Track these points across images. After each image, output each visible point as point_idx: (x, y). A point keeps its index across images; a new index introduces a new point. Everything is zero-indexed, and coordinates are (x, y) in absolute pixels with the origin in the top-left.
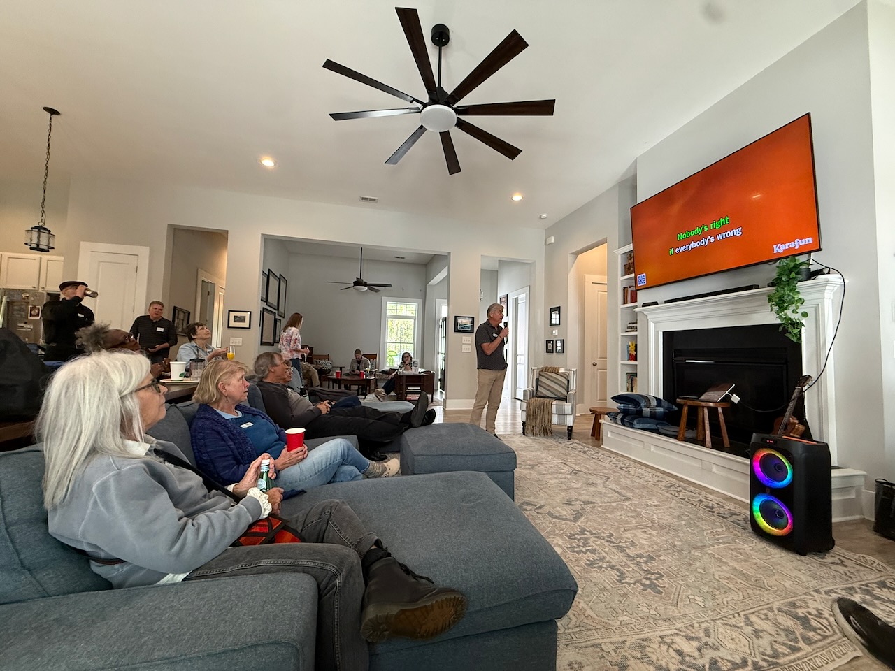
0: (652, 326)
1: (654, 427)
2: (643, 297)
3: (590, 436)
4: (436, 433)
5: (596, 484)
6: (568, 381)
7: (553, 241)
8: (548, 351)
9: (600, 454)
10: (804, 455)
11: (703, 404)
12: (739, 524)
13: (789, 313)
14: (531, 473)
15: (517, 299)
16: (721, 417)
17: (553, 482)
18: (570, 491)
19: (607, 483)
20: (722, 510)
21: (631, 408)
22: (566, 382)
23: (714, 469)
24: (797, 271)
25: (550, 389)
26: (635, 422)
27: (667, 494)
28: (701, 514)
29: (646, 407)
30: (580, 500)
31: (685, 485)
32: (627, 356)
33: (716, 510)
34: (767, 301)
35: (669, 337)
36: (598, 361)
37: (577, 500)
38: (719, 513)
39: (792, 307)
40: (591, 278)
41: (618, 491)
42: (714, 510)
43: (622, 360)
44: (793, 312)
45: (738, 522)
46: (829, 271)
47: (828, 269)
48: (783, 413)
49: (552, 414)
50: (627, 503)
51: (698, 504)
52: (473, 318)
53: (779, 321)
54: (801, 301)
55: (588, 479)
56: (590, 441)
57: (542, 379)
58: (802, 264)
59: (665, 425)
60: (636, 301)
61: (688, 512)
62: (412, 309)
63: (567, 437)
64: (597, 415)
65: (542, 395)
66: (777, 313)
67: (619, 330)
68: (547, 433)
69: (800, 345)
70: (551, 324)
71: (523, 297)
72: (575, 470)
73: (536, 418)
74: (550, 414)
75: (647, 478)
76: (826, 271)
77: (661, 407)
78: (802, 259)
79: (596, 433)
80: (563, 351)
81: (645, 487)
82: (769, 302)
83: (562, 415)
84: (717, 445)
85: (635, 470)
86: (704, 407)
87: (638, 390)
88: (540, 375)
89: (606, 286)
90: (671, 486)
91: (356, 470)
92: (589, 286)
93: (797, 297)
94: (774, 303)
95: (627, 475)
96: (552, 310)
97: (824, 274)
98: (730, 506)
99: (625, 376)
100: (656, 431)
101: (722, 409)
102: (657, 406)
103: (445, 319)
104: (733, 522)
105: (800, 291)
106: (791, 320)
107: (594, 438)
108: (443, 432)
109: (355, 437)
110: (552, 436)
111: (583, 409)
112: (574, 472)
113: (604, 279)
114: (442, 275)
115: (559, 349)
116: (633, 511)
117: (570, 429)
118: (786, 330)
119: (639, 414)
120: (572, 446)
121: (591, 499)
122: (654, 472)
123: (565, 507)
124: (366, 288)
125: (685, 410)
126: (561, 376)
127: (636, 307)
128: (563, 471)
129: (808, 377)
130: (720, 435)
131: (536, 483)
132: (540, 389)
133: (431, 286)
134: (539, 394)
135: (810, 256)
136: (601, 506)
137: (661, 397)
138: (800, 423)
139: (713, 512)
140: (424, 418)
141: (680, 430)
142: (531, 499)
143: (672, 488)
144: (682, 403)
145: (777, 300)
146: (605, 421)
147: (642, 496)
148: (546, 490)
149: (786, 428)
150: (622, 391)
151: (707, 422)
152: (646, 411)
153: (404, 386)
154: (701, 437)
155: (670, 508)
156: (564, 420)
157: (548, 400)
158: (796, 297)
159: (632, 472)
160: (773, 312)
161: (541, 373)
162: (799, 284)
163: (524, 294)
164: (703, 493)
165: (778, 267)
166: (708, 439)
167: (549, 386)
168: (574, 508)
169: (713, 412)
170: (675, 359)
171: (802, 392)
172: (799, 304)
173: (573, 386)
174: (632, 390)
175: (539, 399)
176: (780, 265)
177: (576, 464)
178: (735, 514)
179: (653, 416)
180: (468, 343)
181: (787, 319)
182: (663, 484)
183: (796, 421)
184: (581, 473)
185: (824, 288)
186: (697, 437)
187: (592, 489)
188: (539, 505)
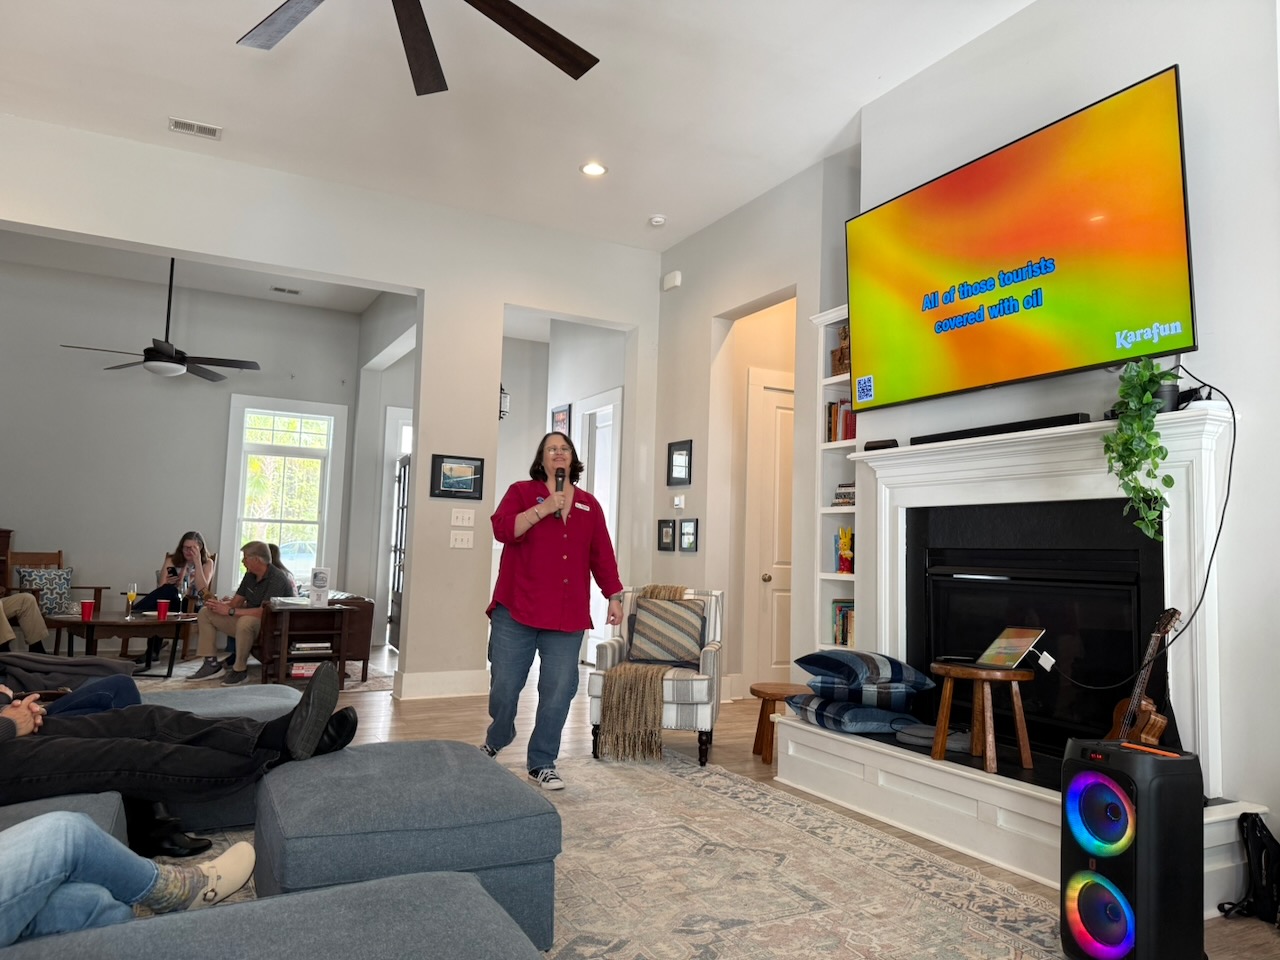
0: (884, 494)
1: (886, 728)
2: (869, 428)
3: (751, 755)
4: (353, 775)
5: (753, 875)
6: (704, 620)
7: (678, 281)
8: (662, 547)
9: (769, 798)
10: (1155, 783)
11: (984, 674)
12: (1041, 942)
13: (1140, 477)
14: (602, 860)
15: (592, 417)
16: (1017, 701)
17: (652, 878)
18: (694, 897)
19: (780, 869)
20: (1011, 914)
21: (839, 684)
22: (698, 623)
23: (1001, 820)
24: (1154, 390)
25: (659, 639)
26: (846, 718)
27: (906, 886)
28: (970, 926)
29: (870, 681)
30: (713, 920)
31: (944, 861)
32: (833, 561)
33: (1000, 914)
34: (1103, 450)
35: (921, 520)
36: (773, 570)
37: (705, 919)
38: (1006, 921)
39: (1146, 465)
40: (761, 376)
41: (803, 887)
42: (996, 913)
43: (823, 570)
44: (1149, 474)
45: (1040, 936)
46: (1210, 393)
47: (1207, 389)
48: (1127, 692)
49: (663, 702)
50: (817, 916)
51: (966, 903)
52: (482, 460)
53: (1122, 494)
54: (1162, 452)
55: (737, 864)
56: (750, 766)
57: (643, 616)
58: (1164, 375)
59: (908, 722)
60: (853, 436)
61: (945, 924)
62: (317, 430)
63: (696, 759)
64: (768, 701)
65: (643, 657)
66: (1120, 475)
67: (819, 502)
68: (651, 752)
69: (1160, 545)
70: (671, 481)
71: (607, 413)
72: (708, 843)
73: (625, 715)
74: (659, 702)
75: (866, 851)
76: (1204, 392)
77: (899, 681)
78: (1164, 364)
79: (764, 745)
80: (695, 547)
81: (860, 872)
82: (1106, 452)
83: (686, 704)
84: (1009, 767)
85: (843, 833)
86: (984, 681)
87: (856, 644)
88: (639, 606)
89: (792, 396)
90: (914, 866)
91: (105, 896)
92: (756, 395)
93: (1156, 443)
94: (1114, 455)
95: (825, 847)
96: (672, 448)
97: (1200, 399)
98: (1028, 901)
99: (829, 609)
100: (890, 738)
101: (1020, 683)
102: (892, 680)
103: (406, 462)
104: (1030, 938)
105: (1161, 433)
106: (1144, 491)
107: (760, 758)
108: (374, 769)
109: (112, 800)
110: (662, 758)
111: (735, 688)
112: (707, 849)
113: (786, 379)
114: (402, 346)
115: (687, 540)
116: (829, 934)
117: (705, 739)
118: (1135, 514)
119: (855, 698)
120: (707, 781)
121: (739, 913)
122: (880, 835)
123: (678, 940)
124: (182, 369)
125: (948, 687)
126: (687, 608)
127: (852, 449)
128: (680, 848)
129: (1174, 612)
130: (1015, 742)
131: (613, 886)
132: (638, 640)
133: (374, 371)
134: (635, 652)
135: (1178, 359)
136: (759, 930)
137: (902, 657)
138: (1159, 711)
139: (994, 919)
140: (326, 731)
141: (937, 734)
142: (597, 928)
143: (916, 872)
144: (941, 672)
145: (1120, 449)
146: (784, 719)
147: (852, 896)
148: (636, 900)
149: (1133, 723)
150: (823, 644)
151: (989, 714)
152: (870, 690)
153: (285, 640)
154: (979, 748)
155: (909, 919)
156: (693, 716)
157: (656, 667)
158: (1153, 443)
159: (836, 840)
160: (1113, 474)
161: (641, 602)
162: (1159, 417)
163: (611, 406)
164: (979, 876)
165: (1122, 378)
166: (991, 752)
167: (658, 633)
168: (699, 939)
169: (1001, 690)
170: (933, 570)
171: (1162, 647)
172: (1158, 460)
173: (714, 633)
174: (844, 642)
175: (635, 666)
176: (1126, 376)
177: (712, 827)
178: (1036, 920)
179: (884, 703)
180: (466, 524)
181: (1138, 489)
182: (899, 862)
183: (1152, 708)
184: (722, 849)
185: (1199, 428)
186: (971, 749)
187: (743, 887)
188: (616, 941)
